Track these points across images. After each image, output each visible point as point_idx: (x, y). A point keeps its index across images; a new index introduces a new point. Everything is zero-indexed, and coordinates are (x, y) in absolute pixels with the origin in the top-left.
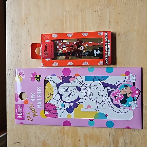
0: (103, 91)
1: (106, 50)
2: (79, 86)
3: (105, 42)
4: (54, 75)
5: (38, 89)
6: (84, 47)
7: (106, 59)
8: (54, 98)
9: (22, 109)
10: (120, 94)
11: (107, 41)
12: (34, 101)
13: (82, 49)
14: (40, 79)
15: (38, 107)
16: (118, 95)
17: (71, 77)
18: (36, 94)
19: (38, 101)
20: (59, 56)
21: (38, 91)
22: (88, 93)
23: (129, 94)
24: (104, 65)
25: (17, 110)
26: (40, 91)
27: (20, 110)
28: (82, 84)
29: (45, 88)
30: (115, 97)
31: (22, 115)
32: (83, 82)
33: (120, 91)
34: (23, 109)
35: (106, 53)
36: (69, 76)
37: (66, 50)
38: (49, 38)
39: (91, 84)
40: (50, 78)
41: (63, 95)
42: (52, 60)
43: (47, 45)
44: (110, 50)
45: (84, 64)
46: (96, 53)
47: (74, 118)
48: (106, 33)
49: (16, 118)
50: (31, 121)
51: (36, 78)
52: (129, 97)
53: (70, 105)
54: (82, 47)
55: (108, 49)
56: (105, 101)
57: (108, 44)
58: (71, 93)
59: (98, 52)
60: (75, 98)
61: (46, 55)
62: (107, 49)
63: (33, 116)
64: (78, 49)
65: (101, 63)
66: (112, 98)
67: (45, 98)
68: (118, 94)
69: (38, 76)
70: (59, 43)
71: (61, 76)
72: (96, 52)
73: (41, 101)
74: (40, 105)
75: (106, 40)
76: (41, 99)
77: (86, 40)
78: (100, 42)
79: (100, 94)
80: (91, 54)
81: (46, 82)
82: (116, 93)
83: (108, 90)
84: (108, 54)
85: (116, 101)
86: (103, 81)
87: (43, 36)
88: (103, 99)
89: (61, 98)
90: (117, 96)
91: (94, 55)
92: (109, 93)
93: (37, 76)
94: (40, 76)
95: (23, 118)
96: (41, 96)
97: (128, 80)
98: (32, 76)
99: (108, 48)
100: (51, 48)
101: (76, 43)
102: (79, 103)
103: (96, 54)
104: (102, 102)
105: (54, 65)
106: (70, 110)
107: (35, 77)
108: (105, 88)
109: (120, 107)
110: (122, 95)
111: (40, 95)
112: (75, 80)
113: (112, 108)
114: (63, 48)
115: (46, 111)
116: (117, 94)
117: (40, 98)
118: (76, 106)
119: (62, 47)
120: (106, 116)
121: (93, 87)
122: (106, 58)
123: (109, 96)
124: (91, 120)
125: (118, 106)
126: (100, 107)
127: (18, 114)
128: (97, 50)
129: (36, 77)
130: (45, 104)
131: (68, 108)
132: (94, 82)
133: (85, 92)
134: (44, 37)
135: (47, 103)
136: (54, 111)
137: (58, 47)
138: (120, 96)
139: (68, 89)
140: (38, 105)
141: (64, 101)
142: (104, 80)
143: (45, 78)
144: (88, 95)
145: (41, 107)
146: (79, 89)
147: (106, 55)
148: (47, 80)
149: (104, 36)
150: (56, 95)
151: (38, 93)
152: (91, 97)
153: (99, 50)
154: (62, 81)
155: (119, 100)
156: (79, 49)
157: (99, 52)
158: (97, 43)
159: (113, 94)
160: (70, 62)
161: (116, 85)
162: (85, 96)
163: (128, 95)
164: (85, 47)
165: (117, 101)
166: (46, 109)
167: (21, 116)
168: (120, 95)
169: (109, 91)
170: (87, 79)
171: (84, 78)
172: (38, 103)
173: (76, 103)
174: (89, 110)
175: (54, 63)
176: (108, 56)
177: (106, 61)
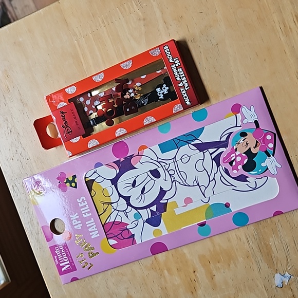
0: (203, 160)
1: (178, 79)
2: (153, 167)
3: (169, 65)
4: (98, 165)
5: (79, 204)
6: (134, 90)
7: (186, 97)
8: (115, 210)
9: (65, 252)
10: (238, 153)
11: (173, 60)
12: (80, 228)
13: (132, 95)
14: (76, 184)
15: (92, 237)
16: (234, 158)
17: (132, 156)
18: (80, 214)
19: (88, 226)
20: (94, 125)
21: (82, 207)
22: (176, 176)
23: (256, 147)
24: (184, 110)
25: (56, 257)
26: (85, 206)
27: (62, 255)
28: (157, 161)
29: (92, 197)
30: (231, 163)
31: (68, 262)
32: (158, 158)
33: (236, 149)
34: (67, 251)
35: (181, 85)
36: (128, 155)
37: (104, 110)
38: (62, 98)
39: (175, 156)
40: (94, 173)
41: (130, 197)
42: (83, 138)
43: (63, 113)
44: (185, 76)
45: (146, 122)
46: (162, 92)
47: (167, 233)
48: (166, 47)
49: (61, 273)
50: (90, 268)
51: (68, 184)
52: (257, 153)
53: (151, 210)
54: (131, 91)
55: (181, 76)
56: (214, 179)
57: (177, 65)
58: (144, 187)
59: (165, 90)
60: (155, 193)
61: (68, 133)
63: (91, 257)
64: (125, 99)
65: (178, 107)
66: (225, 168)
67: (99, 216)
68: (234, 155)
69: (71, 179)
70: (85, 101)
71: (114, 162)
72: (162, 90)
73: (94, 223)
74: (96, 232)
75: (171, 61)
76: (92, 219)
77: (133, 75)
78: (163, 68)
79: (201, 168)
80: (153, 97)
81: (89, 184)
82: (229, 155)
83: (211, 154)
84: (184, 85)
85: (235, 171)
86: (196, 142)
87: (49, 98)
88: (209, 176)
89: (129, 204)
90: (232, 159)
91: (160, 98)
92: (217, 160)
93: (67, 179)
94: (74, 177)
95: (73, 268)
96: (90, 214)
97: (242, 121)
98: (59, 182)
100: (74, 115)
101: (116, 89)
102: (166, 201)
103: (163, 94)
104: (210, 181)
105: (91, 147)
106: (154, 221)
107: (66, 183)
108: (204, 153)
109: (247, 179)
110: (241, 154)
111: (88, 213)
112: (143, 159)
113: (233, 187)
114: (96, 107)
115: (110, 238)
116: (232, 156)
117: (89, 219)
118: (163, 208)
119: (94, 107)
120: (227, 205)
121: (181, 159)
122: (184, 94)
123: (218, 165)
124: (202, 225)
125: (242, 178)
126: (208, 193)
127: (61, 265)
128: (161, 86)
129: (68, 181)
130: (103, 226)
131: (150, 217)
132: (178, 150)
133: (170, 175)
134: (52, 100)
135: (107, 222)
136: (125, 234)
137: (86, 109)
138: (239, 157)
139: (135, 181)
140: (91, 234)
141: (136, 208)
142: (196, 139)
143: (85, 178)
144: (177, 178)
145: (98, 235)
146: (156, 174)
147: (182, 89)
148: (90, 178)
149: (163, 54)
150: (117, 202)
151: (82, 210)
152: (184, 181)
153: (164, 86)
154: (118, 171)
155: (240, 167)
157: (168, 88)
158: (157, 72)
159: (224, 159)
160: (119, 129)
161: (224, 139)
162: (172, 182)
163: (254, 151)
164: (136, 89)
165: (238, 170)
166: (109, 236)
167: (68, 266)
168: (239, 155)
169: (213, 156)
170: (164, 148)
171: (156, 148)
172: (90, 230)
173: (161, 202)
174: (191, 207)
175: (89, 142)
176: (185, 90)
177: (185, 101)
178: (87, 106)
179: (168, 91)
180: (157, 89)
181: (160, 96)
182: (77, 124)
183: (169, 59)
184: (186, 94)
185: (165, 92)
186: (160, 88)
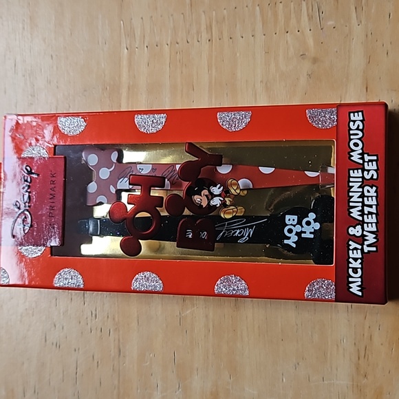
1: (355, 213)
3: (347, 165)
6: (227, 191)
7: (355, 270)
11: (363, 158)
13: (216, 202)
24: (336, 300)
35: (356, 231)
43: (30, 173)
44: (377, 214)
46: (298, 229)
48: (358, 117)
54: (216, 190)
55: (366, 210)
57: (367, 177)
59: (311, 227)
62: (362, 211)
64: (192, 202)
70: (98, 167)
72: (299, 223)
75: (356, 157)
78: (324, 170)
84: (363, 236)
91: (286, 242)
99: (364, 205)
101: (183, 166)
114: (119, 192)
119: (113, 190)
122: (356, 260)
137: (92, 187)
147: (353, 245)
149: (342, 132)
156: (200, 199)
157: (317, 226)
176: (362, 250)
177: (350, 279)
178: (99, 181)
179: (315, 233)
181: (289, 238)
183: (353, 151)
184: (359, 261)
185: (305, 232)
186: (296, 217)
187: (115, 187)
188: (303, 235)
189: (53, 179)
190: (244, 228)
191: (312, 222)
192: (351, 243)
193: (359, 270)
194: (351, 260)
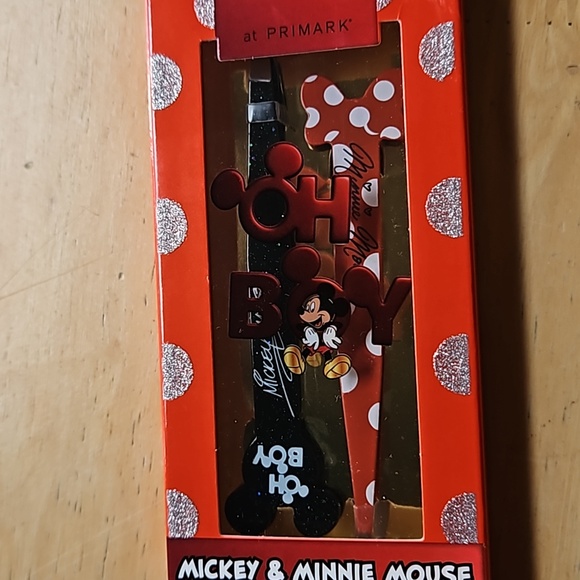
6: (328, 355)
7: (215, 569)
13: (311, 338)
46: (282, 468)
54: (331, 337)
59: (287, 488)
64: (308, 297)
72: (292, 471)
75: (395, 574)
91: (260, 448)
101: (368, 274)
103: (273, 468)
119: (330, 137)
122: (231, 570)
128: (305, 475)
156: (314, 309)
157: (288, 499)
164: (329, 366)
177: (201, 562)
178: (344, 109)
179: (278, 496)
180: (300, 451)
181: (266, 453)
182: (271, 31)
183: (405, 570)
184: (229, 576)
185: (277, 479)
186: (300, 464)
187: (336, 141)
188: (272, 477)
189: (336, 27)
190: (277, 378)
191: (294, 491)
192: (257, 563)
193: (215, 576)
194: (230, 563)
